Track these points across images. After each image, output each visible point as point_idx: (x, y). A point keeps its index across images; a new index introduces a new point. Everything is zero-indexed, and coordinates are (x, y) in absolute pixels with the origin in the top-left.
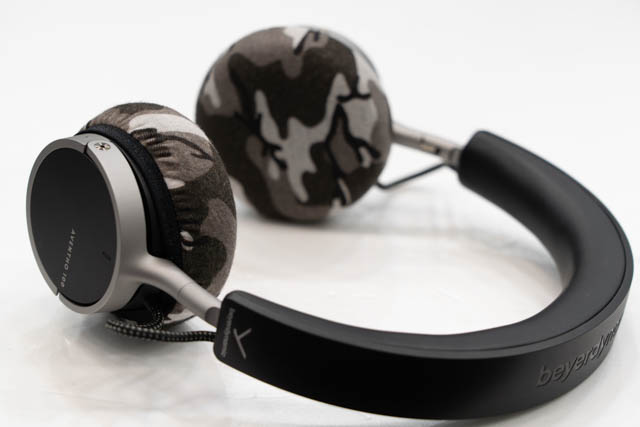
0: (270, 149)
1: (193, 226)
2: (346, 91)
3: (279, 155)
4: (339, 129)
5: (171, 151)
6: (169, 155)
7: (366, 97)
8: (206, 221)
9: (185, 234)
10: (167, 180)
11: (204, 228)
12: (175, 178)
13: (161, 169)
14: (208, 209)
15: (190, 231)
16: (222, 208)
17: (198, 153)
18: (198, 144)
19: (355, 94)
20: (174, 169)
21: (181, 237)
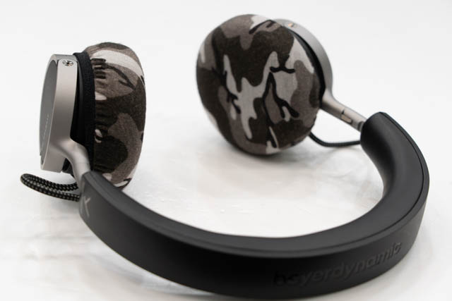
0: (232, 98)
1: (104, 127)
2: (276, 65)
3: (236, 102)
4: (270, 90)
5: (107, 76)
6: (104, 78)
7: (291, 71)
8: (113, 126)
9: (97, 131)
10: (96, 93)
11: (111, 131)
12: (102, 93)
13: (96, 85)
14: (117, 118)
15: (101, 130)
16: (128, 121)
17: (124, 81)
18: (128, 76)
19: (282, 67)
20: (104, 88)
21: (94, 132)
